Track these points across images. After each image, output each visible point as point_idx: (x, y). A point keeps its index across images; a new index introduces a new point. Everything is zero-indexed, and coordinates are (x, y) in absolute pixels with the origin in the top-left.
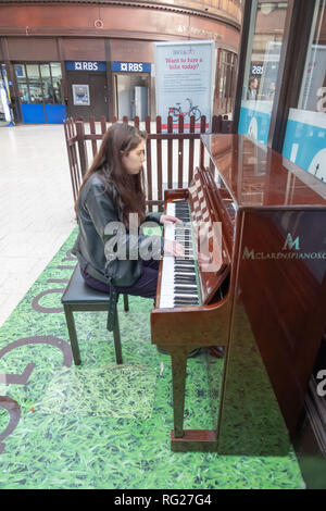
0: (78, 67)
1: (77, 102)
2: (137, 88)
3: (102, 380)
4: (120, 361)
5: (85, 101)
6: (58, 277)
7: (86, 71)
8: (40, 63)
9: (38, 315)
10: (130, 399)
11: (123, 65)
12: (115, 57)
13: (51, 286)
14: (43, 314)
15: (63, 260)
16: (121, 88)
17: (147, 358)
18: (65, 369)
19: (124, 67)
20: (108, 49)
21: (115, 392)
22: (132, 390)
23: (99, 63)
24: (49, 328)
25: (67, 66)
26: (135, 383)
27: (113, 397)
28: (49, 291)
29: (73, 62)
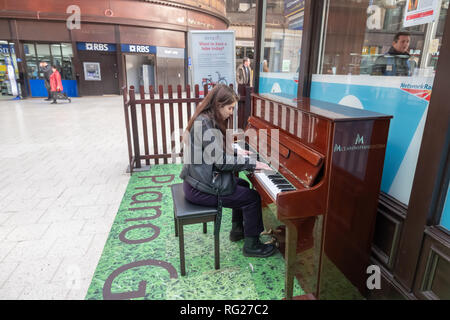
0: (89, 47)
1: (88, 77)
2: (144, 66)
3: (209, 282)
4: (217, 267)
5: (97, 77)
6: (133, 217)
7: (97, 51)
8: (50, 43)
9: (130, 247)
10: (237, 290)
11: (131, 47)
12: (123, 40)
13: (130, 224)
14: (134, 245)
15: (132, 204)
16: (129, 66)
17: (237, 262)
18: (174, 280)
19: (132, 48)
20: (117, 34)
21: (223, 288)
22: (236, 285)
23: (109, 45)
24: (145, 254)
25: (78, 47)
26: (236, 280)
27: (223, 291)
28: (130, 228)
29: (84, 43)
